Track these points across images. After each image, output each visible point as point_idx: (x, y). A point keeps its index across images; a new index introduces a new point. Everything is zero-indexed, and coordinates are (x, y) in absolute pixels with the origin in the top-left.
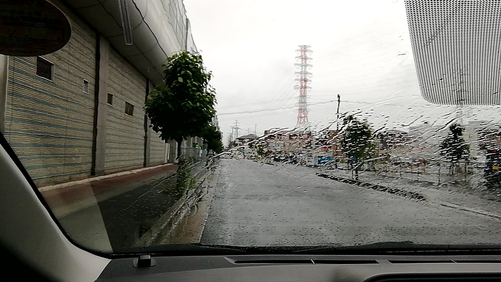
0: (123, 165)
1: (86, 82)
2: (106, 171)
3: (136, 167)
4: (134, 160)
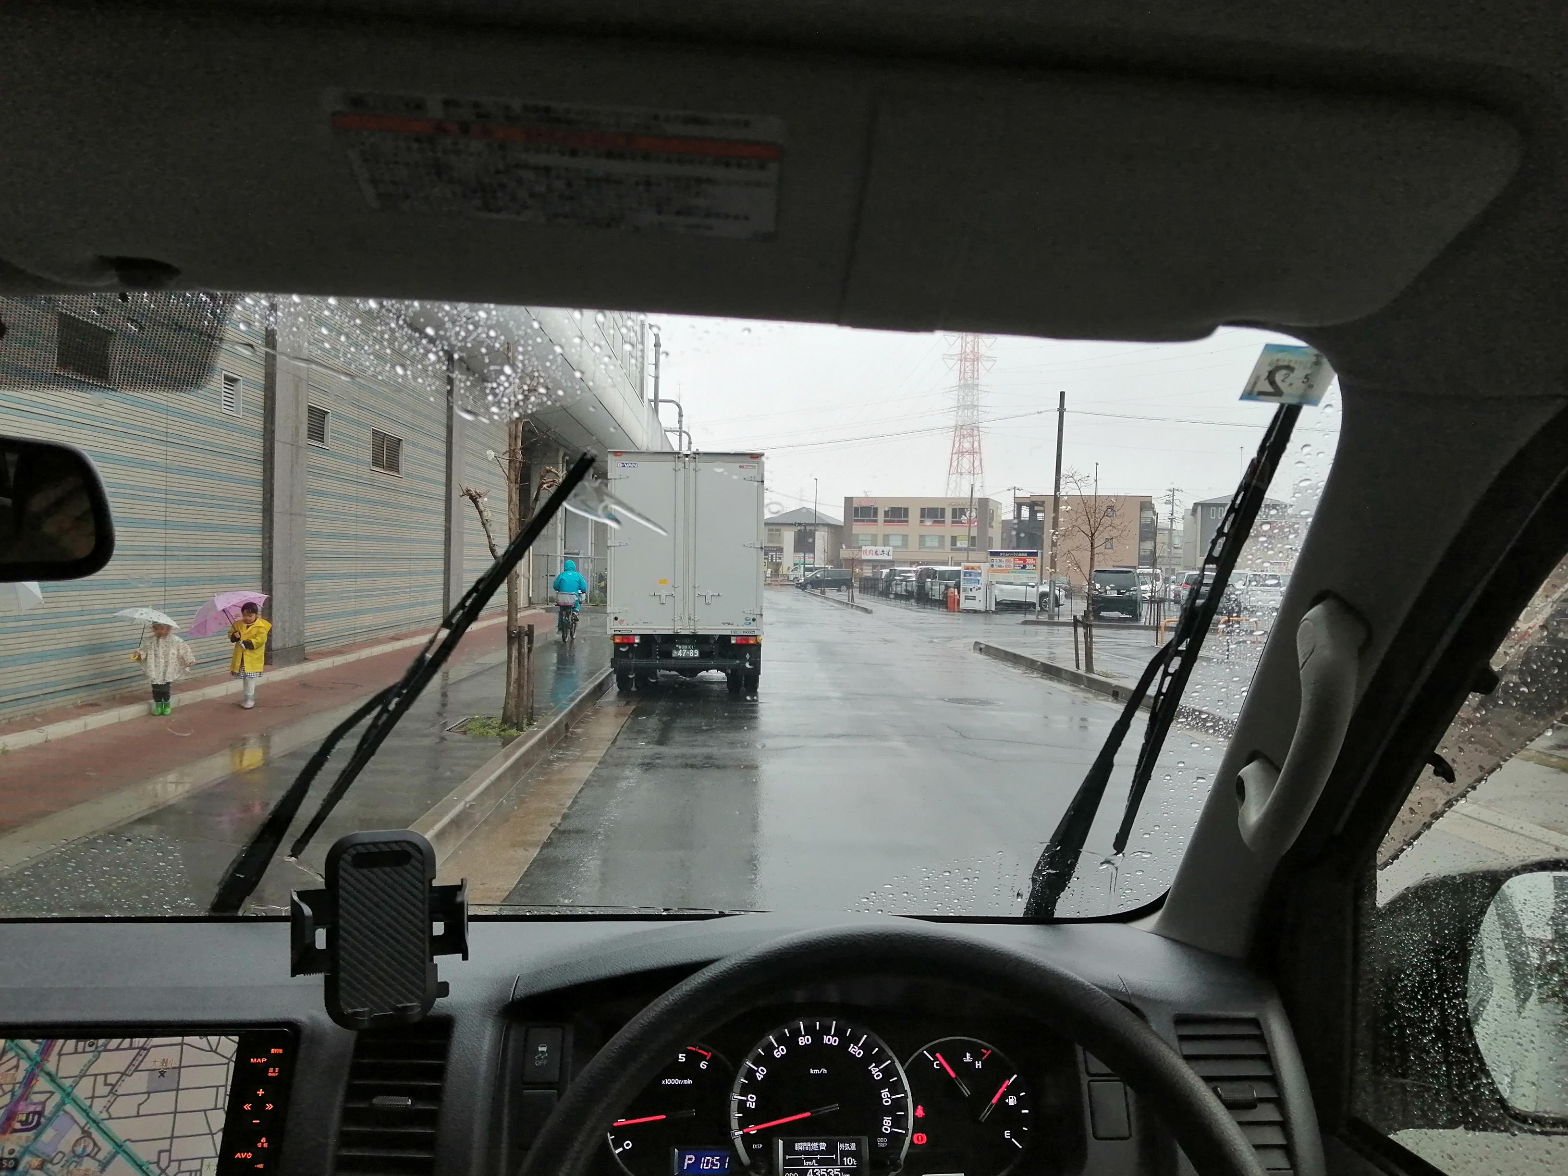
1: (231, 381)
2: (309, 649)
3: (415, 628)
4: (409, 606)
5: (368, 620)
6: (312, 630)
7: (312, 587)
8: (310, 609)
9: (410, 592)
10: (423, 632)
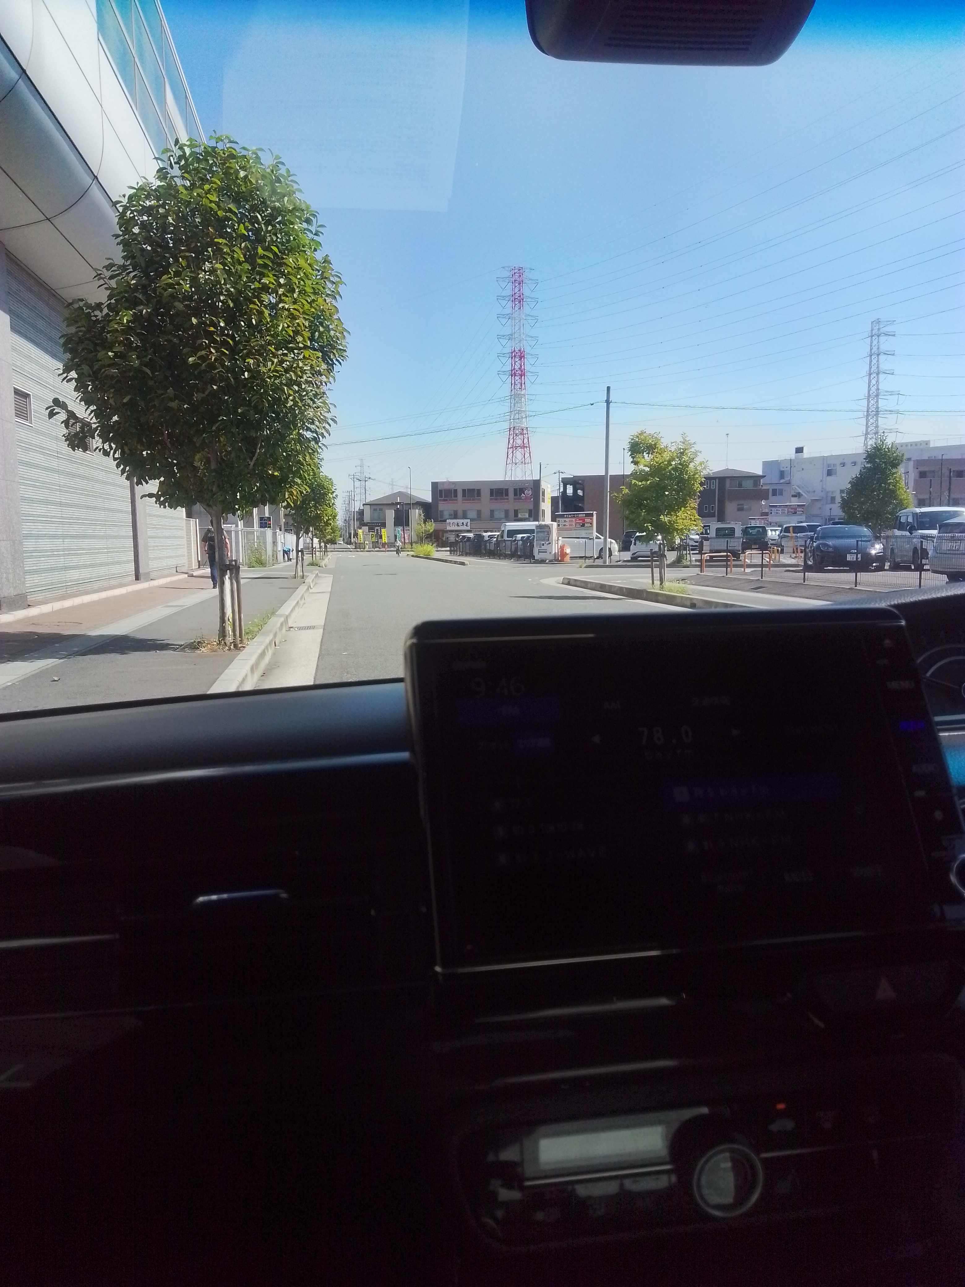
0: (78, 580)
2: (31, 598)
3: (113, 582)
4: (108, 564)
5: (74, 575)
6: (31, 581)
7: (29, 544)
8: (29, 564)
9: (108, 552)
10: (121, 586)
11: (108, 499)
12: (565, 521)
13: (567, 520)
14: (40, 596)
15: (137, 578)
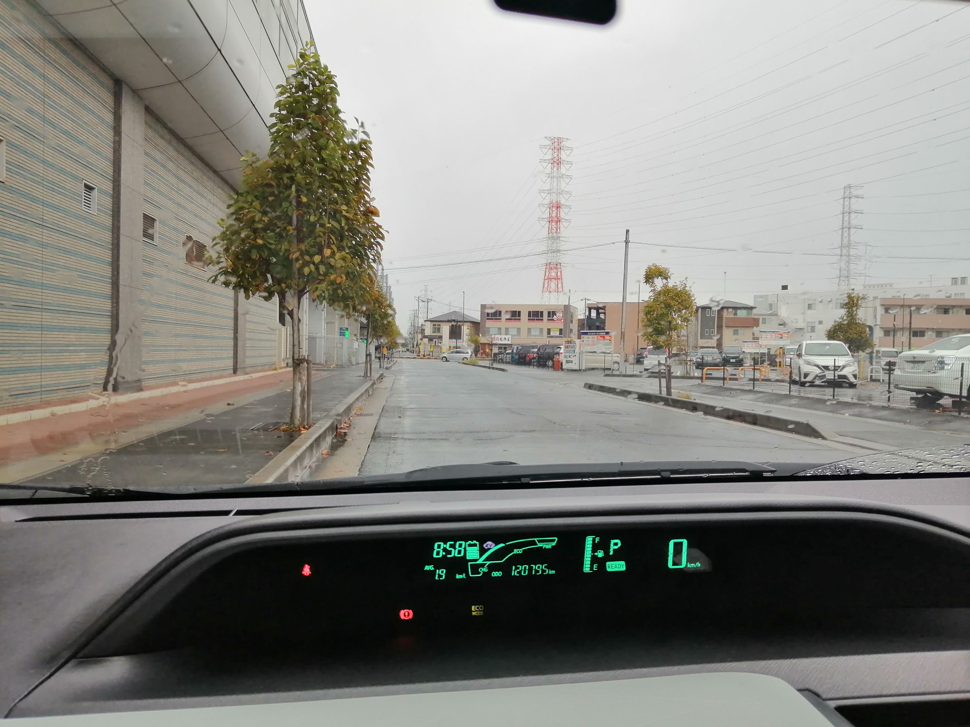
1: (89, 188)
2: (144, 384)
3: (215, 374)
4: (212, 359)
6: (147, 370)
7: (147, 340)
8: (146, 356)
9: (212, 350)
10: (221, 377)
11: (215, 307)
12: (588, 338)
13: (590, 337)
14: (152, 383)
15: (235, 371)
